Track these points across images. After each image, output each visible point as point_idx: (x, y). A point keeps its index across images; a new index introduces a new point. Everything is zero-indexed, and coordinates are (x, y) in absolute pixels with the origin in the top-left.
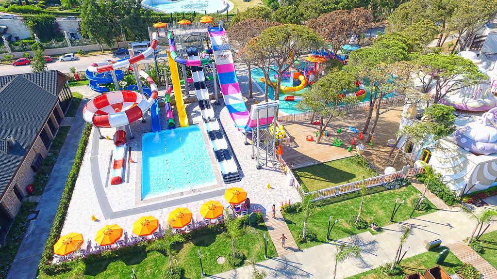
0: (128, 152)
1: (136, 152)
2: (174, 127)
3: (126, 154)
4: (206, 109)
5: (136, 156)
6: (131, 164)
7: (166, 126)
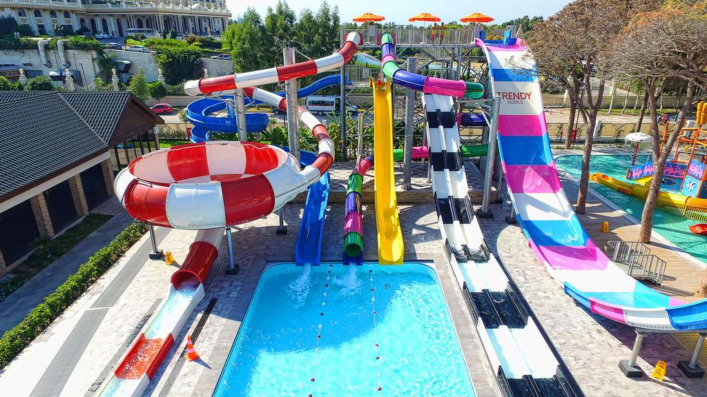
0: (200, 316)
1: (224, 320)
2: (359, 260)
3: (189, 319)
4: (456, 223)
5: (216, 336)
6: (188, 364)
7: (338, 251)
